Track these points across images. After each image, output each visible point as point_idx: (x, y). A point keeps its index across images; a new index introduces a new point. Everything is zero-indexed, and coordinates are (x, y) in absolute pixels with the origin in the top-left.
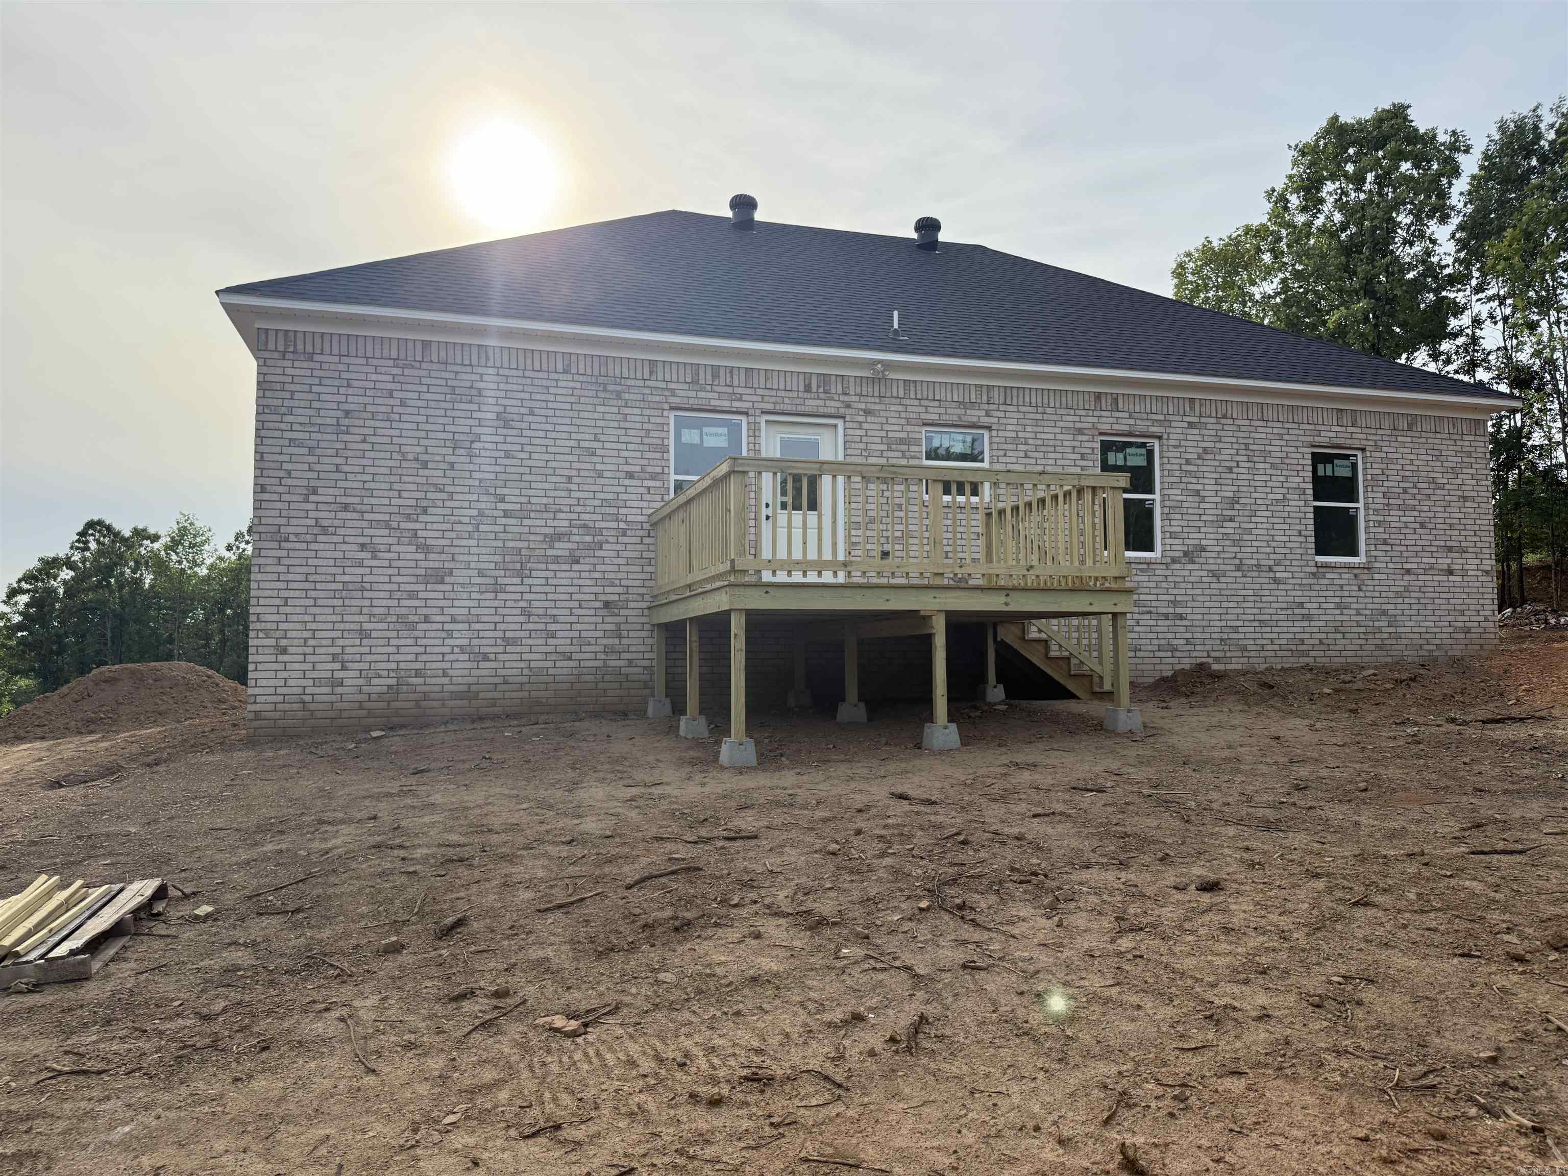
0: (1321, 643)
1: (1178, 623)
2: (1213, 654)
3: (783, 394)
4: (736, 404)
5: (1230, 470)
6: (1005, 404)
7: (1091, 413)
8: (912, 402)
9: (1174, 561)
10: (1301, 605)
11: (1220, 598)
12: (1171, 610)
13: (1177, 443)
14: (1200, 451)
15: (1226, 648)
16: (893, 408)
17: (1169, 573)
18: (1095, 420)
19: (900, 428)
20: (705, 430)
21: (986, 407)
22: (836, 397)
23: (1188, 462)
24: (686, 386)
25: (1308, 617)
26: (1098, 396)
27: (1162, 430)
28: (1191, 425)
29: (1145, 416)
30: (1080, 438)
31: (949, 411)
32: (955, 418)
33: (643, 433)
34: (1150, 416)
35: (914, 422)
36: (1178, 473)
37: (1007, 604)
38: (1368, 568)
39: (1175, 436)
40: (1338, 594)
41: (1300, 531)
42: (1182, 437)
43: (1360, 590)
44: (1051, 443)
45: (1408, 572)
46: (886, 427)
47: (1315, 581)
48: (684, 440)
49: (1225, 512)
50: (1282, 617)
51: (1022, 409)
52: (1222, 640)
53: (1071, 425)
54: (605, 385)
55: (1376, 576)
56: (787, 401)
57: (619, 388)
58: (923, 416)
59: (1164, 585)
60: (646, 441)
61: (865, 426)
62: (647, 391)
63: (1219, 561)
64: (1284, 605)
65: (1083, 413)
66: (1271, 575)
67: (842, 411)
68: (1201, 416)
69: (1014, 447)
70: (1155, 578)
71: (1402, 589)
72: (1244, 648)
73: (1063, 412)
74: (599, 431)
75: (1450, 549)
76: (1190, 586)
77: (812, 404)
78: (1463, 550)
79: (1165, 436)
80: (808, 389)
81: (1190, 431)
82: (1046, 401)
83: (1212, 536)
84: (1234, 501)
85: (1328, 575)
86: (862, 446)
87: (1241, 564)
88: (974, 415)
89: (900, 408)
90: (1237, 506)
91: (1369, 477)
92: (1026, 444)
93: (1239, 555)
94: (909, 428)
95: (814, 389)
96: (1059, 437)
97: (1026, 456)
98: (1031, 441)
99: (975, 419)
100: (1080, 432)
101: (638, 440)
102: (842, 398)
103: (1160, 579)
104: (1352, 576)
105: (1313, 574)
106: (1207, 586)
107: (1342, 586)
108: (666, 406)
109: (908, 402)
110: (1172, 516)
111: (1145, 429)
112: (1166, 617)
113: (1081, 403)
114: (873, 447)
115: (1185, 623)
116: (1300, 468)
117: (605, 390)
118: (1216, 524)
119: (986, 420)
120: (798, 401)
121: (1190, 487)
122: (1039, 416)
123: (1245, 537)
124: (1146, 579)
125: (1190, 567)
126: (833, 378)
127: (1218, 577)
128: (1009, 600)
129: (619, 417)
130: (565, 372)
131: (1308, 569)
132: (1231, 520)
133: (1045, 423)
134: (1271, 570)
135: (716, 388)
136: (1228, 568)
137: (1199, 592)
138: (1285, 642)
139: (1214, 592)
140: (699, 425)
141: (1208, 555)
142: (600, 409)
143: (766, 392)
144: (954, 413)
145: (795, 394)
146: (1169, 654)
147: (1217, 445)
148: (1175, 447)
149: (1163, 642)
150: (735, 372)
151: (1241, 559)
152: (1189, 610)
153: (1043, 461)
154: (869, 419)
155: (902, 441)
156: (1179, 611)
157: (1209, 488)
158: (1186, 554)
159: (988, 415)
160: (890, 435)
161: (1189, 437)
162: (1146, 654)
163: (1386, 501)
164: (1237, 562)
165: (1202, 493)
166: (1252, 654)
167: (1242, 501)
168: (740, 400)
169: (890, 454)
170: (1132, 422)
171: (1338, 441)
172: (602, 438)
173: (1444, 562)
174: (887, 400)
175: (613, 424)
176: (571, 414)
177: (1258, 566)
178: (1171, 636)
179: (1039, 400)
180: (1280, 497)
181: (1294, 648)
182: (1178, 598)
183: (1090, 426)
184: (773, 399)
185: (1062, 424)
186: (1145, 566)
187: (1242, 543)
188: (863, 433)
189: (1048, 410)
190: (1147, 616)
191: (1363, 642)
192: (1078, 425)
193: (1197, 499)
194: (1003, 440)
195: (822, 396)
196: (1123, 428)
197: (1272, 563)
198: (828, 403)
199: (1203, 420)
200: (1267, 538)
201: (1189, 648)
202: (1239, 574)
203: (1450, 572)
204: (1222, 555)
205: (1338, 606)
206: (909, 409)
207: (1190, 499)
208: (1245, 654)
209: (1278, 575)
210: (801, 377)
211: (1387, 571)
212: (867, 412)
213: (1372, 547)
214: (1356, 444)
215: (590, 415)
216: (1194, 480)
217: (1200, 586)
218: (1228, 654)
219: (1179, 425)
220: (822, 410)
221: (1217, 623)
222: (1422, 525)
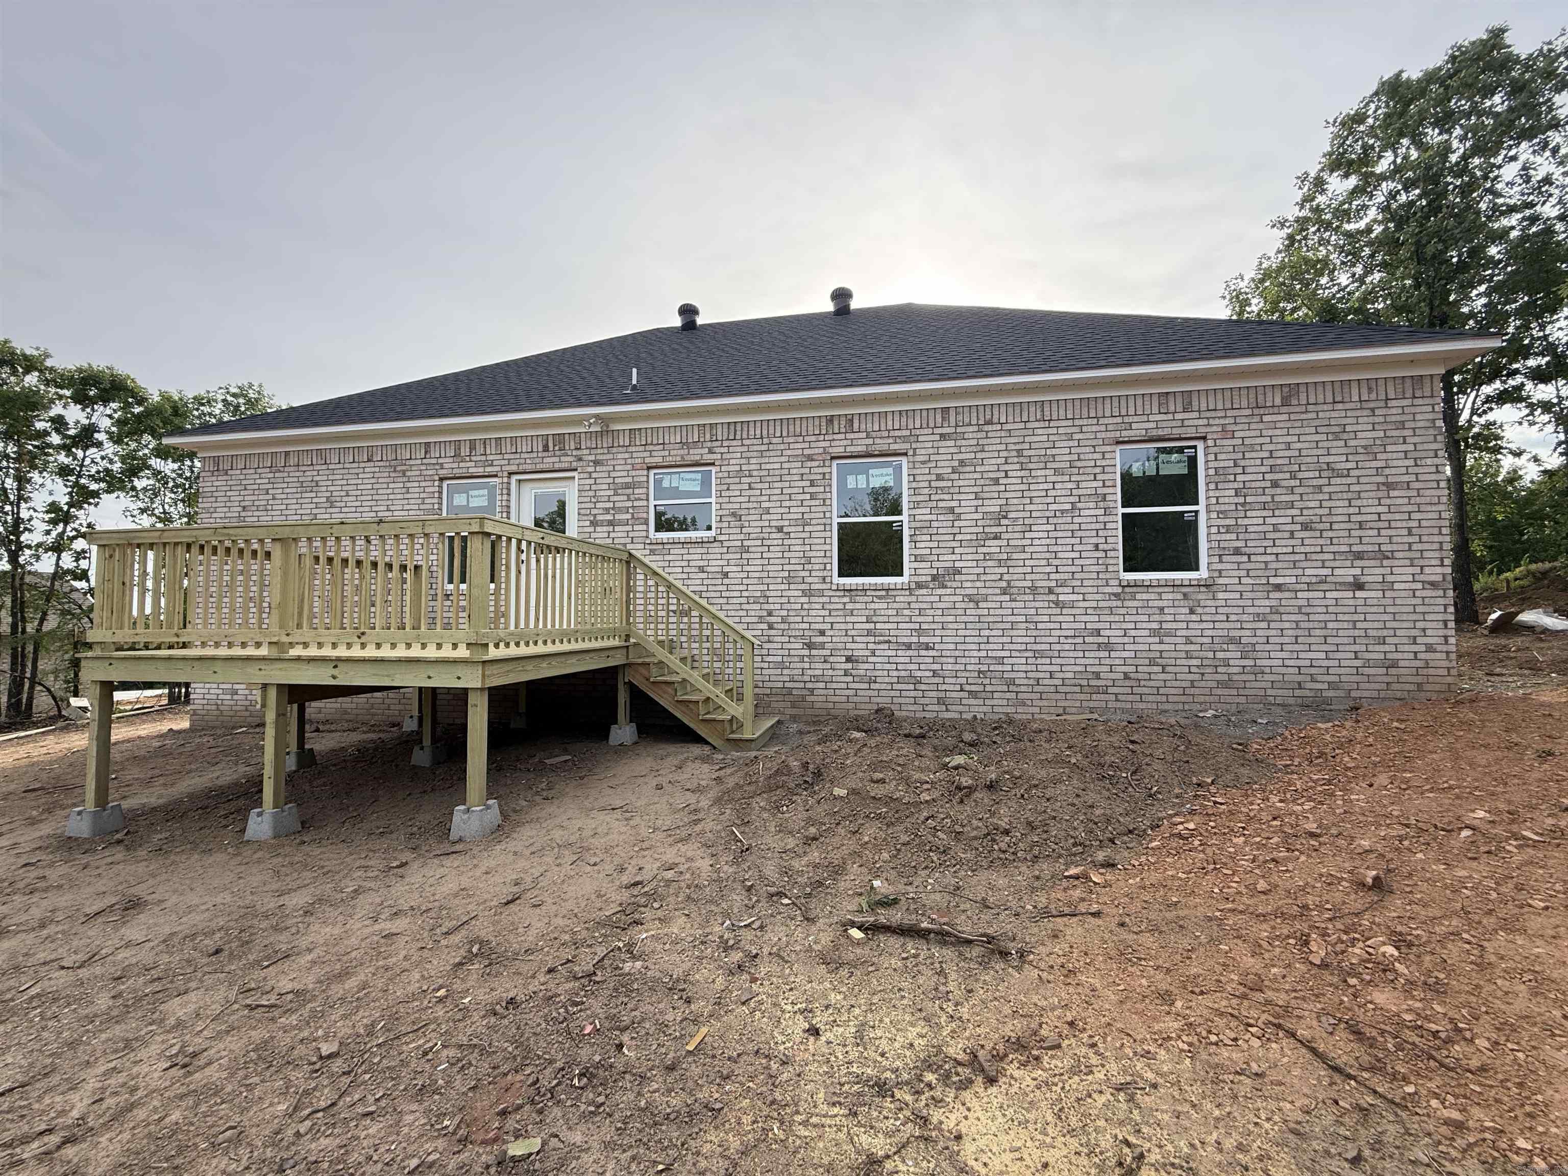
0: (1126, 676)
1: (923, 653)
2: (967, 688)
3: (526, 456)
4: (489, 469)
5: (996, 482)
6: (728, 439)
7: (822, 438)
8: (637, 449)
9: (919, 586)
10: (1097, 633)
11: (978, 626)
12: (915, 640)
13: (926, 458)
14: (956, 464)
15: (987, 681)
16: (619, 456)
17: (914, 599)
18: (827, 444)
19: (625, 474)
20: (471, 493)
21: (709, 444)
22: (569, 453)
23: (939, 477)
24: (451, 460)
25: (1108, 647)
26: (830, 420)
27: (907, 446)
28: (943, 437)
29: (886, 434)
30: (809, 464)
31: (672, 453)
32: (679, 458)
33: (420, 501)
34: (892, 433)
35: (638, 467)
36: (926, 491)
37: (334, 677)
38: (1208, 585)
39: (923, 452)
40: (1157, 618)
41: (1097, 545)
42: (931, 451)
43: (1192, 612)
44: (777, 472)
45: (1278, 587)
46: (613, 474)
47: (1119, 603)
48: (455, 503)
49: (987, 530)
50: (1067, 647)
51: (746, 442)
52: (980, 672)
53: (800, 452)
54: (395, 467)
55: (1220, 595)
56: (528, 461)
57: (404, 468)
58: (647, 460)
59: (906, 612)
60: (422, 507)
61: (594, 475)
62: (423, 467)
63: (978, 584)
64: (1071, 633)
65: (813, 438)
66: (1052, 597)
67: (574, 464)
68: (957, 426)
69: (737, 480)
70: (895, 605)
71: (1268, 610)
72: (1011, 682)
73: (791, 440)
74: (390, 503)
75: (1359, 556)
76: (940, 612)
77: (549, 461)
78: (1383, 556)
79: (911, 453)
80: (546, 448)
81: (943, 443)
82: (771, 432)
83: (970, 557)
84: (1003, 515)
85: (1138, 596)
86: (591, 493)
87: (1009, 586)
88: (696, 454)
89: (627, 456)
90: (1004, 522)
91: (1212, 472)
92: (751, 476)
93: (1006, 577)
94: (634, 473)
95: (551, 449)
96: (785, 465)
97: (750, 488)
98: (755, 473)
99: (698, 458)
100: (810, 458)
101: (416, 507)
102: (574, 453)
103: (902, 606)
104: (1180, 596)
105: (1116, 595)
106: (961, 612)
107: (1162, 609)
108: (437, 478)
109: (633, 449)
110: (919, 538)
111: (886, 447)
112: (909, 646)
113: (811, 428)
114: (602, 493)
115: (931, 653)
116: (1098, 470)
117: (395, 471)
118: (974, 543)
119: (709, 458)
120: (537, 460)
121: (941, 504)
122: (764, 448)
123: (1015, 556)
124: (885, 606)
125: (939, 592)
126: (567, 437)
127: (977, 603)
128: (335, 672)
129: (404, 490)
130: (369, 460)
131: (1108, 590)
132: (997, 537)
133: (772, 453)
134: (1051, 591)
135: (474, 458)
136: (990, 591)
137: (951, 619)
138: (1071, 675)
139: (971, 619)
140: (465, 490)
141: (963, 578)
142: (391, 486)
143: (512, 456)
144: (677, 454)
145: (535, 455)
146: (912, 687)
147: (979, 455)
148: (923, 463)
149: (903, 673)
150: (488, 442)
151: (1009, 582)
152: (938, 639)
153: (768, 492)
154: (598, 469)
155: (627, 486)
156: (922, 640)
157: (968, 503)
158: (934, 578)
159: (711, 451)
160: (617, 480)
161: (941, 451)
162: (883, 686)
163: (1241, 500)
164: (1004, 584)
165: (957, 510)
166: (1023, 689)
167: (1011, 515)
168: (492, 465)
169: (616, 498)
170: (870, 441)
171: (1160, 432)
172: (392, 508)
173: (1347, 573)
174: (614, 450)
175: (399, 496)
176: (372, 492)
177: (1034, 589)
178: (913, 667)
179: (765, 433)
180: (1069, 506)
181: (1085, 683)
182: (924, 626)
183: (821, 450)
184: (517, 462)
185: (789, 452)
186: (884, 593)
187: (1010, 563)
188: (592, 481)
189: (774, 440)
190: (886, 646)
191: (1197, 677)
192: (806, 452)
193: (951, 517)
194: (726, 475)
195: (558, 453)
196: (859, 448)
197: (1053, 584)
198: (563, 459)
199: (959, 430)
200: (1048, 555)
201: (936, 680)
202: (1007, 598)
203: (1359, 586)
204: (983, 578)
205: (1154, 633)
206: (635, 455)
207: (941, 517)
208: (1012, 688)
209: (1061, 598)
210: (540, 439)
211: (1240, 588)
212: (596, 463)
213: (1216, 559)
214: (1191, 432)
215: (385, 491)
216: (946, 497)
217: (953, 612)
218: (988, 688)
219: (927, 439)
220: (557, 466)
221: (975, 654)
222: (1306, 527)
